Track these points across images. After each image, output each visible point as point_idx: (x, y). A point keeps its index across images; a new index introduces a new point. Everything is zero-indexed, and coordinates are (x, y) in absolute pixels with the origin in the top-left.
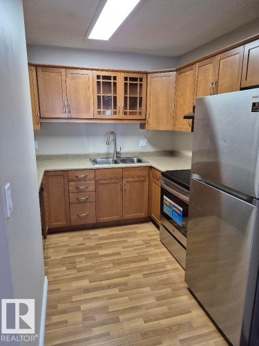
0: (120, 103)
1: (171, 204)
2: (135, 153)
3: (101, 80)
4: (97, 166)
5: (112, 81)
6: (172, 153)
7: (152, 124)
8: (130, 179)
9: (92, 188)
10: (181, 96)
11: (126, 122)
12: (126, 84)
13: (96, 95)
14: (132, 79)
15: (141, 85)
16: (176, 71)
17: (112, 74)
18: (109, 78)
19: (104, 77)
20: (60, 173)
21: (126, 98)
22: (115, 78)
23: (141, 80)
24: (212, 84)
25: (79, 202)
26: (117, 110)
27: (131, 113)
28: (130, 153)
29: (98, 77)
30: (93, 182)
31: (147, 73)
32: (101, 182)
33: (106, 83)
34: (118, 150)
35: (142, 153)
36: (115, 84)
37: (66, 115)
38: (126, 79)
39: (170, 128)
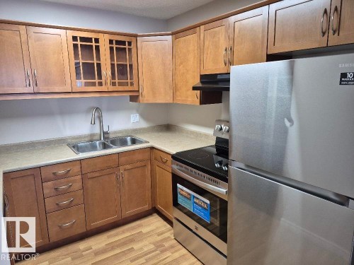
0: (106, 72)
1: (189, 194)
2: (126, 131)
3: (79, 43)
4: (82, 155)
5: (94, 44)
6: (168, 128)
7: (147, 97)
8: (128, 167)
9: (78, 185)
10: (181, 63)
11: (115, 95)
12: (111, 49)
13: (73, 61)
14: (118, 42)
15: (130, 50)
16: (172, 34)
17: (93, 35)
18: (89, 40)
19: (83, 39)
20: (29, 173)
21: (113, 65)
22: (97, 40)
23: (130, 44)
24: (226, 50)
25: (59, 208)
26: (103, 81)
27: (120, 84)
28: (120, 132)
29: (75, 38)
30: (80, 177)
31: (136, 36)
32: (89, 175)
33: (85, 46)
34: (106, 130)
35: (136, 131)
36: (97, 48)
37: (30, 90)
38: (111, 42)
39: (169, 100)
